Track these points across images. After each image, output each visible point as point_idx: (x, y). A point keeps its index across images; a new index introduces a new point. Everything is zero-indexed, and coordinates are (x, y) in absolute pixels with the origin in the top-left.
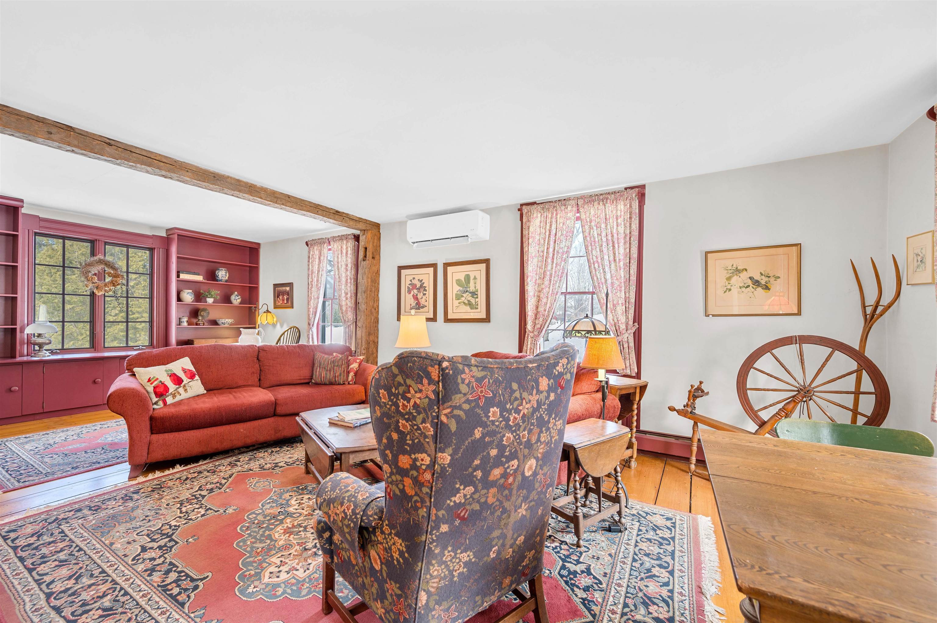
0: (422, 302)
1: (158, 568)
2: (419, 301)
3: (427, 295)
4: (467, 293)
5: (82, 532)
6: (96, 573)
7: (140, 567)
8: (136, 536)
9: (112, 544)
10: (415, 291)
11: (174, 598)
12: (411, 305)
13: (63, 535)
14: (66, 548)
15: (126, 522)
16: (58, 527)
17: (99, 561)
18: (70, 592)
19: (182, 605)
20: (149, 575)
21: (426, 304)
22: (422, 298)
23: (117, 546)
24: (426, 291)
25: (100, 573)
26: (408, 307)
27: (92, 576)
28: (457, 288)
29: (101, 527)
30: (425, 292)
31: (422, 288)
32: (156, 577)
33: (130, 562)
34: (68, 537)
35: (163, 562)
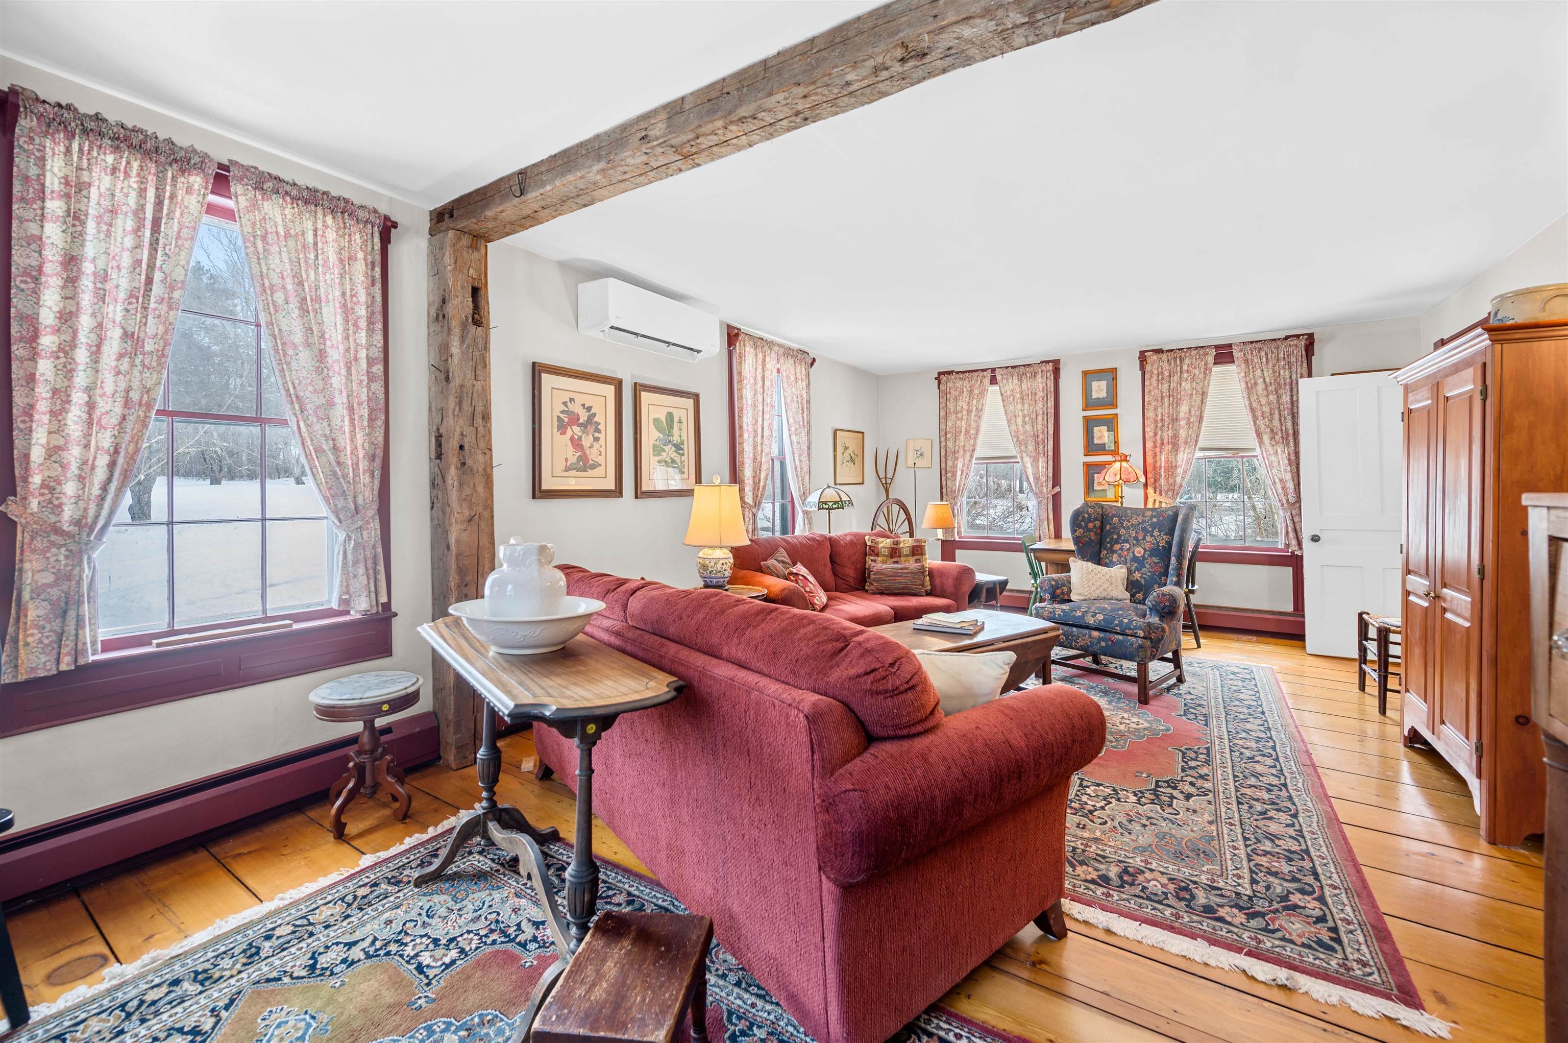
0: (593, 455)
1: (1196, 775)
2: (584, 453)
3: (602, 441)
4: (670, 446)
5: (1229, 862)
6: (1246, 807)
7: (1208, 785)
8: (1181, 813)
9: (1211, 823)
10: (577, 429)
11: (1208, 754)
12: (566, 460)
13: (1254, 876)
14: (1260, 852)
15: (1172, 836)
16: (1255, 896)
17: (1236, 815)
18: (1276, 807)
19: (1208, 749)
20: (1208, 775)
21: (601, 460)
22: (591, 447)
23: (1207, 817)
24: (599, 432)
25: (1242, 804)
26: (560, 466)
27: (1251, 807)
28: (656, 434)
29: (1204, 852)
30: (597, 435)
31: (590, 423)
32: (1204, 771)
33: (1211, 795)
34: (1250, 868)
35: (1187, 776)
